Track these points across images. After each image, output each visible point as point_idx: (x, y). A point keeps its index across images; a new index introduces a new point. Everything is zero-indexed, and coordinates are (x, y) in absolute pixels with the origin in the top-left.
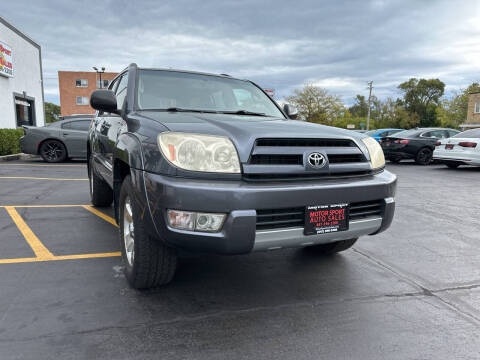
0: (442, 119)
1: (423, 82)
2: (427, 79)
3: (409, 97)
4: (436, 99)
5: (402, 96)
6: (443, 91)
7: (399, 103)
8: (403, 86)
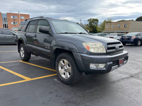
0: (98, 30)
1: (93, 19)
2: (94, 19)
3: (90, 23)
4: (96, 24)
5: (88, 23)
6: (98, 22)
7: (87, 25)
8: (88, 20)
